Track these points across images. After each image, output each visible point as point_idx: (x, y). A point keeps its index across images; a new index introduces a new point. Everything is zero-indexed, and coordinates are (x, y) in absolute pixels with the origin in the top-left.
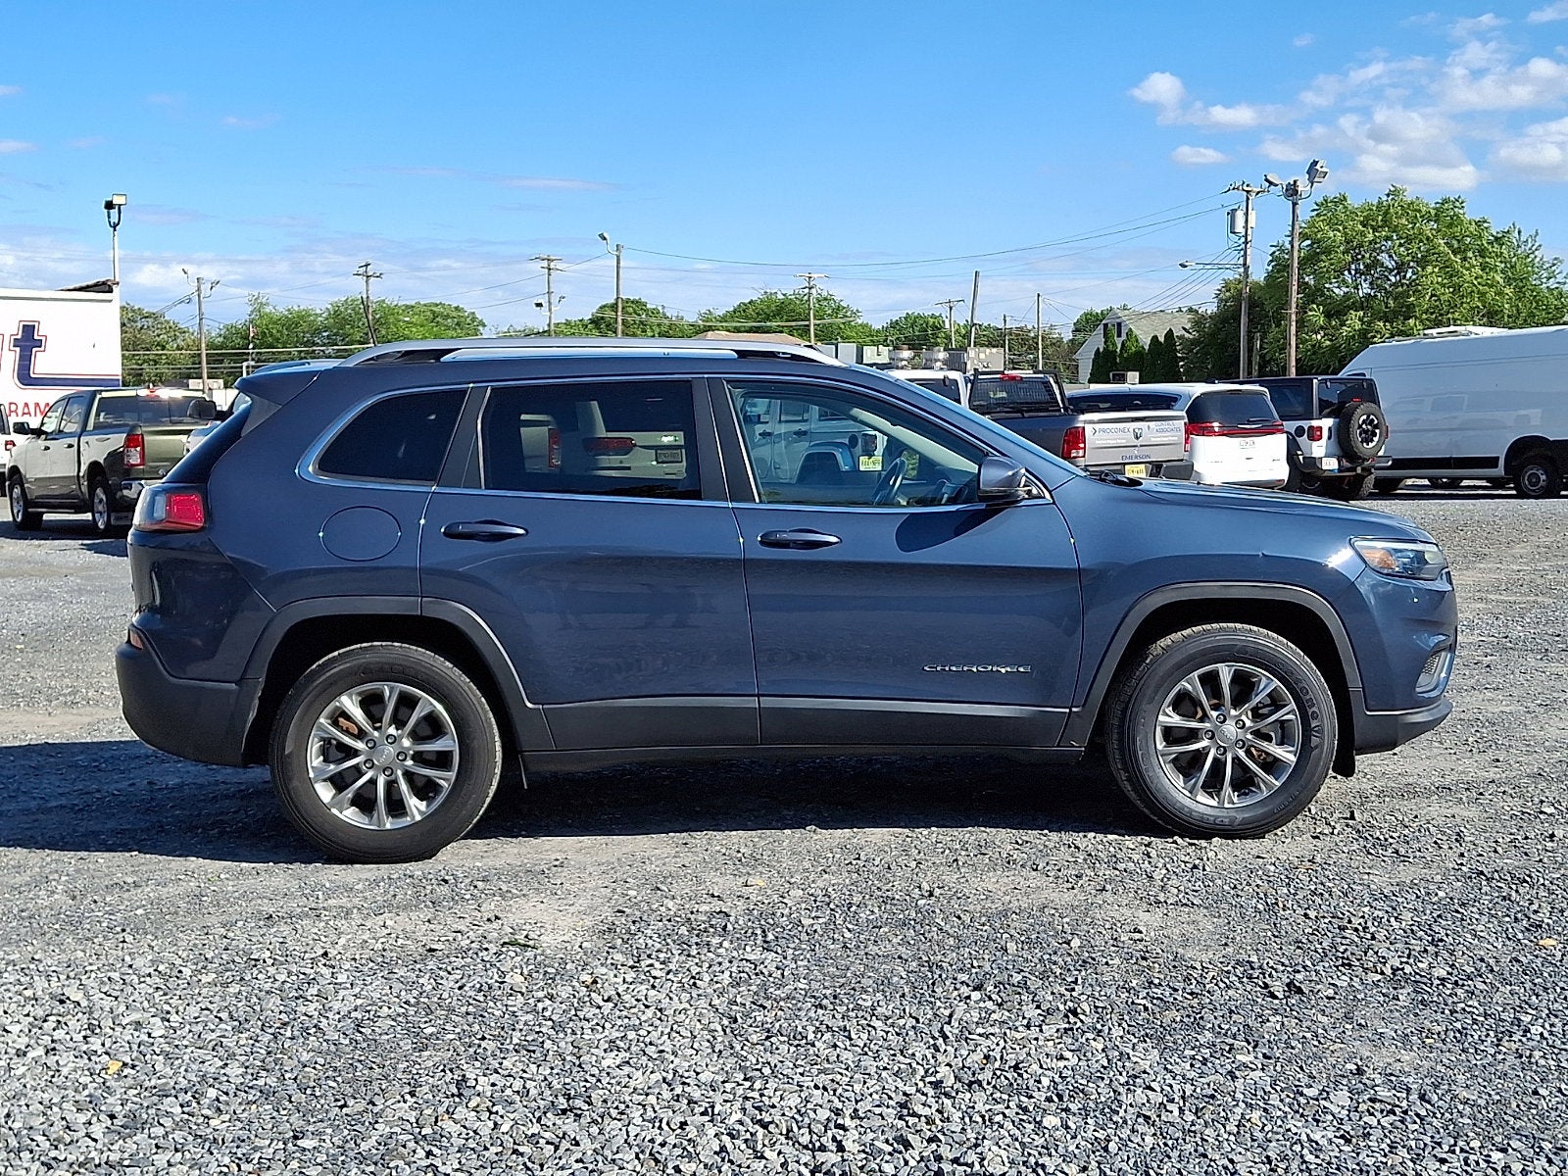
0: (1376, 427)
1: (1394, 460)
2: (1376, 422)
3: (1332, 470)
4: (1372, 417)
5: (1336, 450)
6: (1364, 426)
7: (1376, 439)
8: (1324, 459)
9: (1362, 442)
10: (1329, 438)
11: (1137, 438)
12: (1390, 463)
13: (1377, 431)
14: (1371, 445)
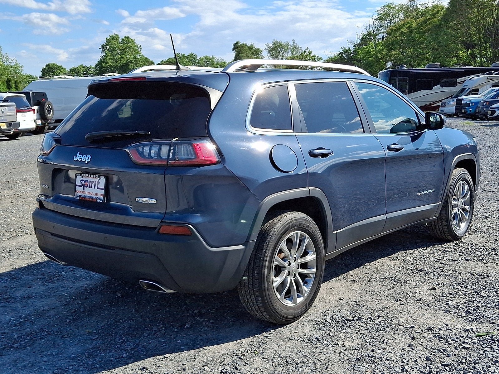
0: (51, 109)
1: (55, 120)
2: (51, 107)
3: (40, 124)
4: (50, 106)
5: (39, 117)
6: (48, 109)
7: (51, 113)
8: (37, 120)
9: (48, 114)
10: (37, 113)
11: (3, 113)
12: (54, 121)
13: (51, 110)
14: (50, 115)
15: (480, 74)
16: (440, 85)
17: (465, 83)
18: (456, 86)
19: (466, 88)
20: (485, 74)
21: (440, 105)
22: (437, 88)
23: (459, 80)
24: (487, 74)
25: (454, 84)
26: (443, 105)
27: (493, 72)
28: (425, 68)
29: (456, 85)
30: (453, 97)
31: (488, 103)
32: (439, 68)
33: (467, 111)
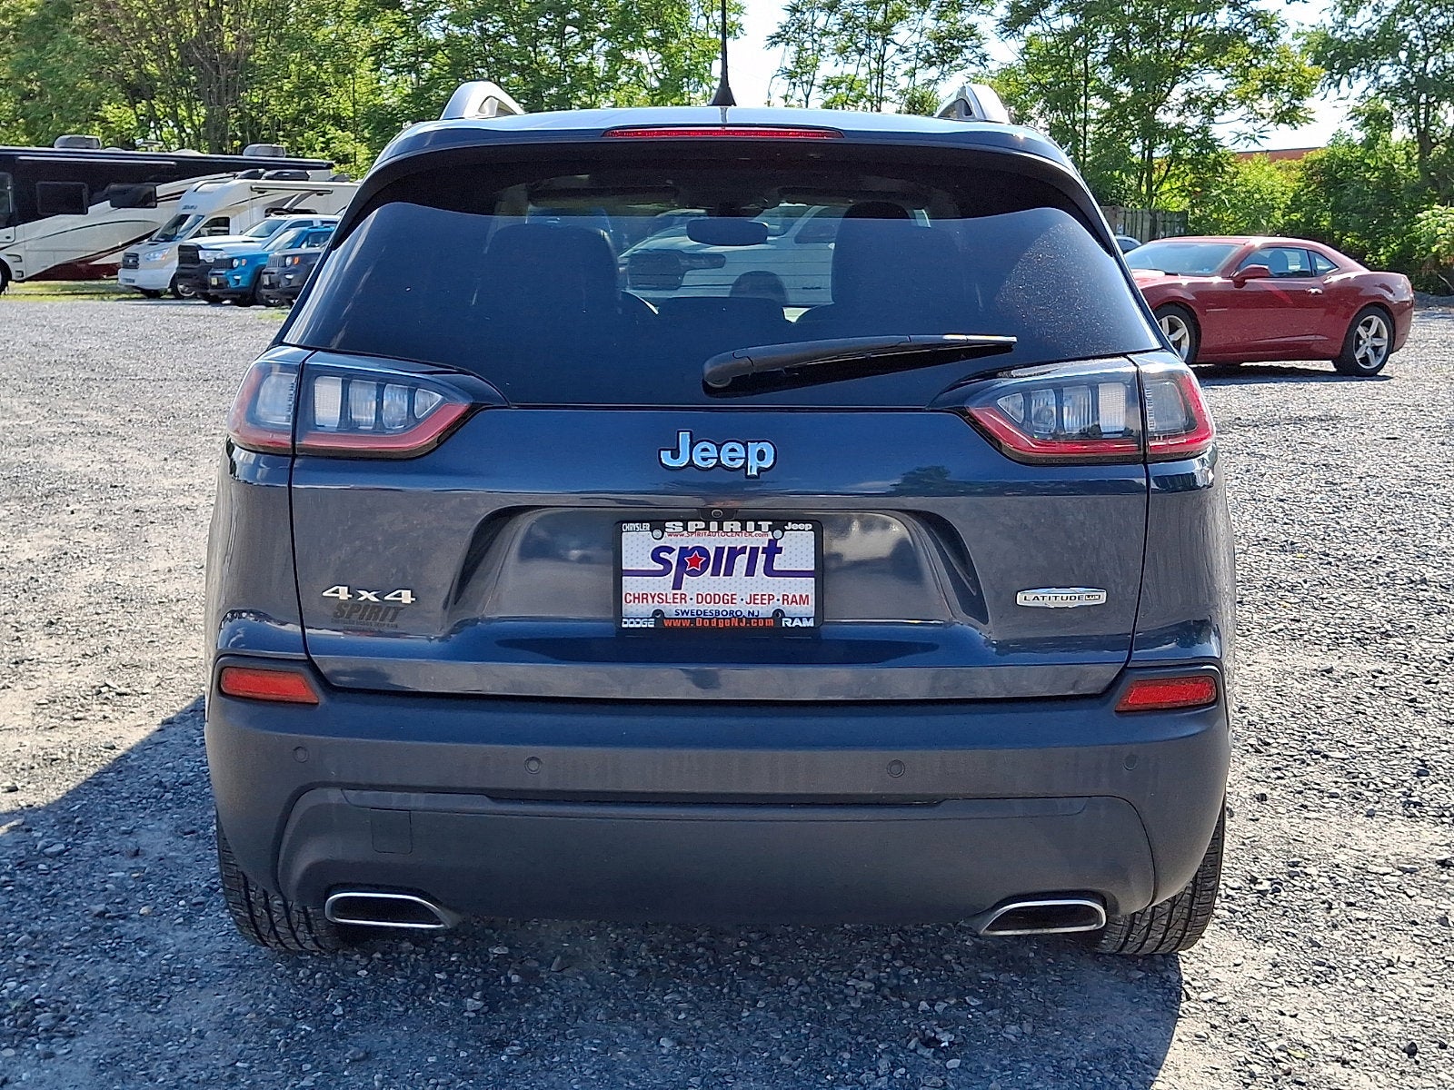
15: (224, 175)
16: (108, 202)
17: (184, 200)
18: (156, 206)
19: (188, 216)
20: (240, 173)
21: (121, 260)
22: (101, 211)
23: (162, 189)
24: (247, 177)
25: (149, 201)
26: (132, 263)
27: (261, 170)
28: (56, 149)
29: (154, 204)
30: (155, 237)
31: (297, 259)
32: (98, 151)
33: (228, 282)
